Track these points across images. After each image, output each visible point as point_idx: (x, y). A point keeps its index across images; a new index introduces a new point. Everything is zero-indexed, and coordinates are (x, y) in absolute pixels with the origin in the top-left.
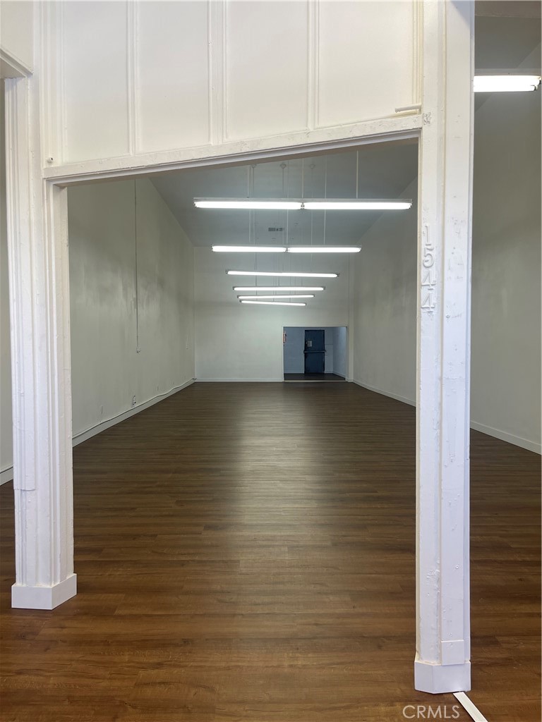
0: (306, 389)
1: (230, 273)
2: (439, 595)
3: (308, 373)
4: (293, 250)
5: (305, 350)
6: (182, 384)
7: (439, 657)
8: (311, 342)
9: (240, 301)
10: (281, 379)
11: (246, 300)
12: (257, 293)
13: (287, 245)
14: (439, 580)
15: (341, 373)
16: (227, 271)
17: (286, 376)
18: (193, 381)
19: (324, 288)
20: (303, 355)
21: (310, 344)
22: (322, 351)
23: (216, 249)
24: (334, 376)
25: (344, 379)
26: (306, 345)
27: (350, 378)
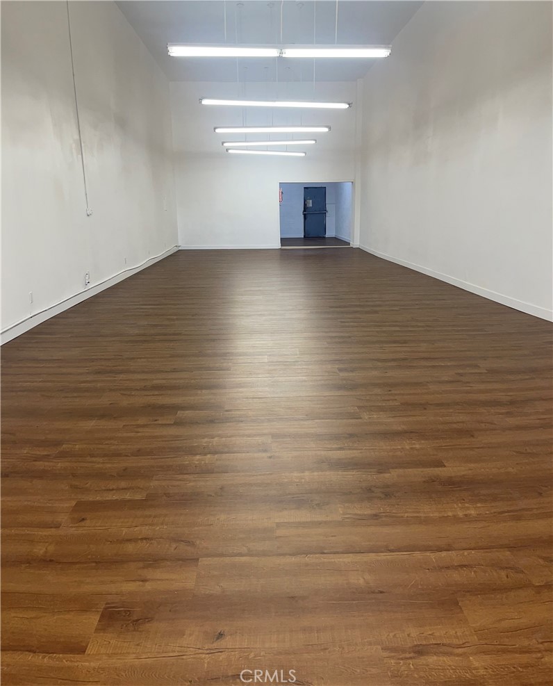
0: (306, 257)
3: (308, 238)
4: (291, 53)
5: (304, 211)
6: (161, 253)
8: (311, 201)
9: (227, 150)
10: (277, 245)
15: (344, 237)
17: (284, 241)
18: (176, 249)
19: (330, 128)
20: (303, 216)
21: (310, 203)
22: (322, 212)
23: (173, 51)
24: (336, 240)
25: (349, 244)
26: (305, 205)
27: (356, 243)
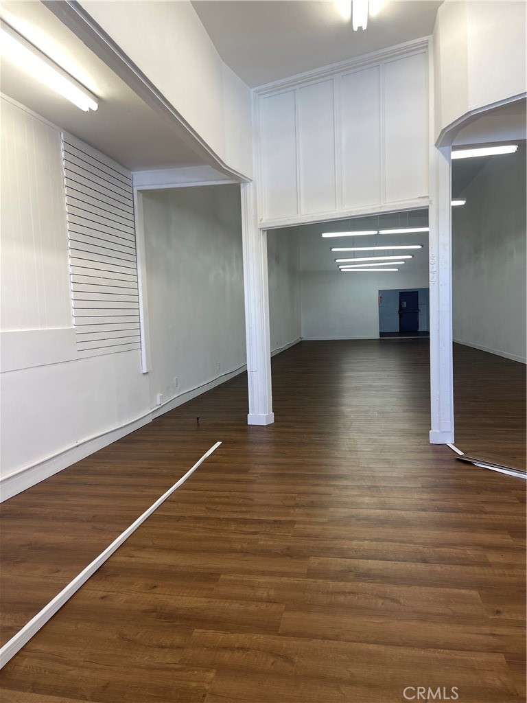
0: (401, 343)
1: (333, 250)
2: (439, 403)
3: (403, 331)
4: (382, 232)
5: (400, 311)
6: (292, 342)
7: (440, 429)
8: (405, 303)
9: (340, 269)
10: (377, 337)
11: (344, 269)
12: (354, 263)
13: (378, 229)
14: (439, 397)
16: (331, 249)
17: (382, 334)
18: (300, 340)
19: (413, 256)
20: (398, 315)
21: (405, 305)
23: (325, 235)
26: (400, 306)
